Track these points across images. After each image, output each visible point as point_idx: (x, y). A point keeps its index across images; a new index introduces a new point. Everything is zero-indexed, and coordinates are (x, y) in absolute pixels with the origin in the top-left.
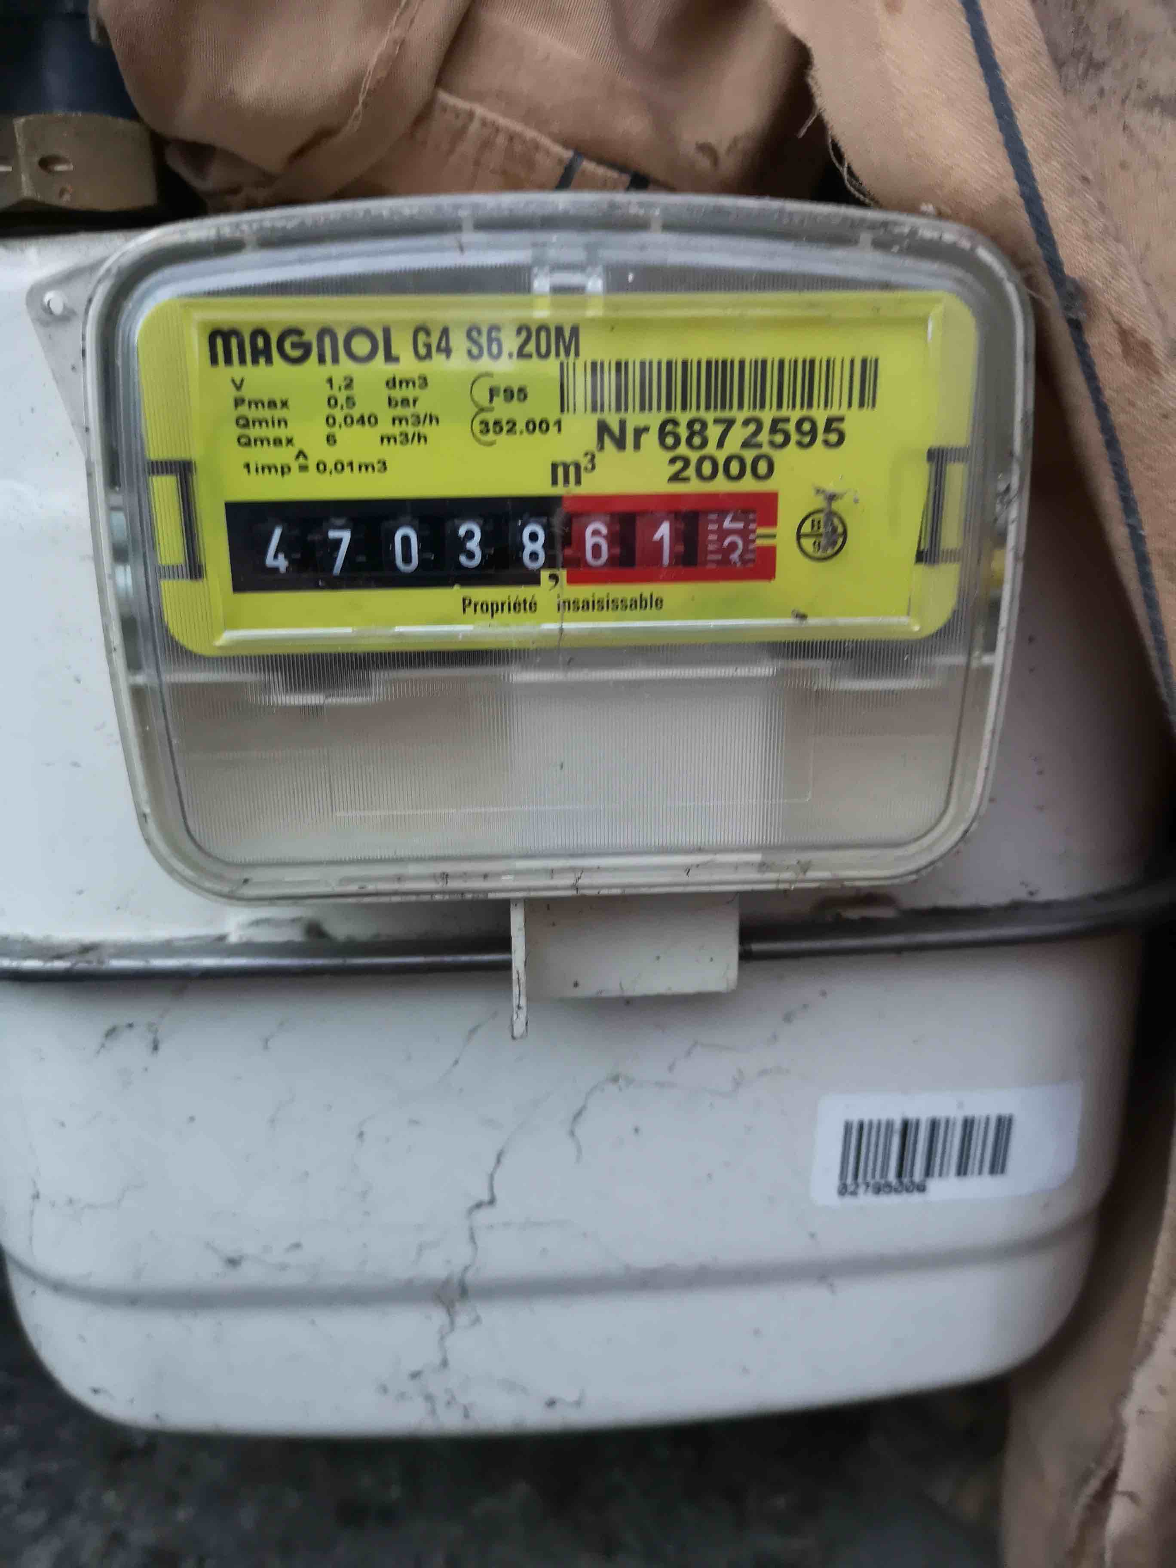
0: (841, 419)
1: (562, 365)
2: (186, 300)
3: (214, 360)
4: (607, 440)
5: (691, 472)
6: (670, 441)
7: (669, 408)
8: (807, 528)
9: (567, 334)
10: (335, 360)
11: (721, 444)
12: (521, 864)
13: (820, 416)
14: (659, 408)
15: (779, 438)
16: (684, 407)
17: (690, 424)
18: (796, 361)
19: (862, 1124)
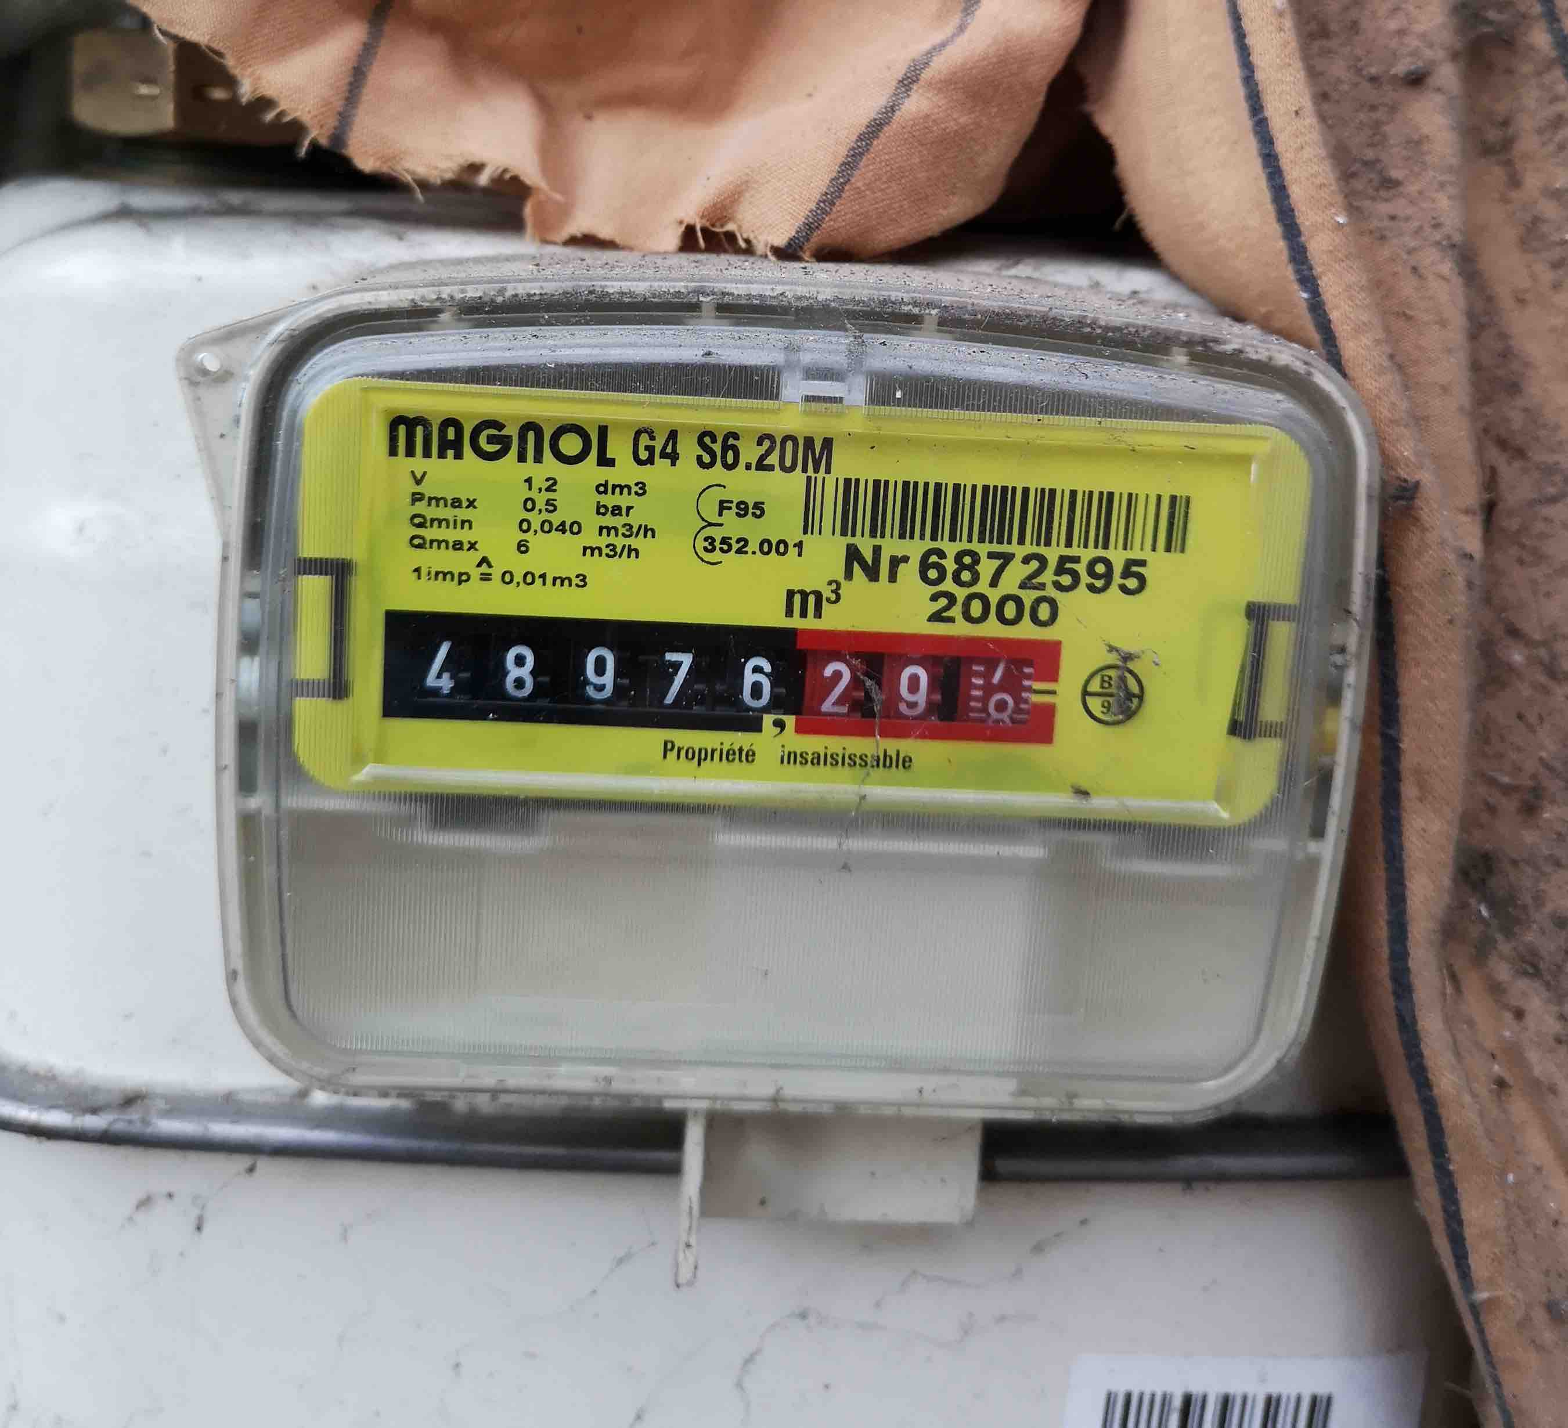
0: (1142, 563)
1: (809, 478)
2: (369, 382)
3: (393, 452)
4: (856, 567)
5: (956, 612)
6: (933, 574)
7: (934, 538)
8: (1095, 686)
9: (818, 445)
10: (538, 459)
11: (994, 583)
13: (1118, 557)
14: (922, 537)
15: (1066, 580)
16: (952, 539)
17: (959, 557)
18: (1091, 493)
19: (1128, 1398)
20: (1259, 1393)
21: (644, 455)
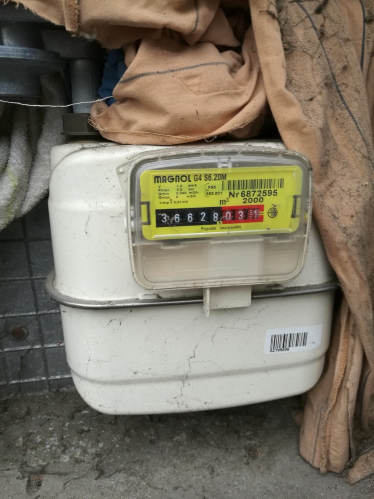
0: (276, 190)
1: (223, 181)
2: (151, 171)
3: (155, 182)
4: (231, 196)
5: (247, 201)
6: (243, 195)
7: (243, 189)
8: (270, 211)
9: (224, 175)
10: (179, 182)
11: (253, 196)
12: (210, 281)
13: (273, 190)
14: (241, 189)
15: (264, 194)
16: (246, 189)
17: (247, 192)
18: (268, 179)
19: (275, 336)
20: (296, 333)
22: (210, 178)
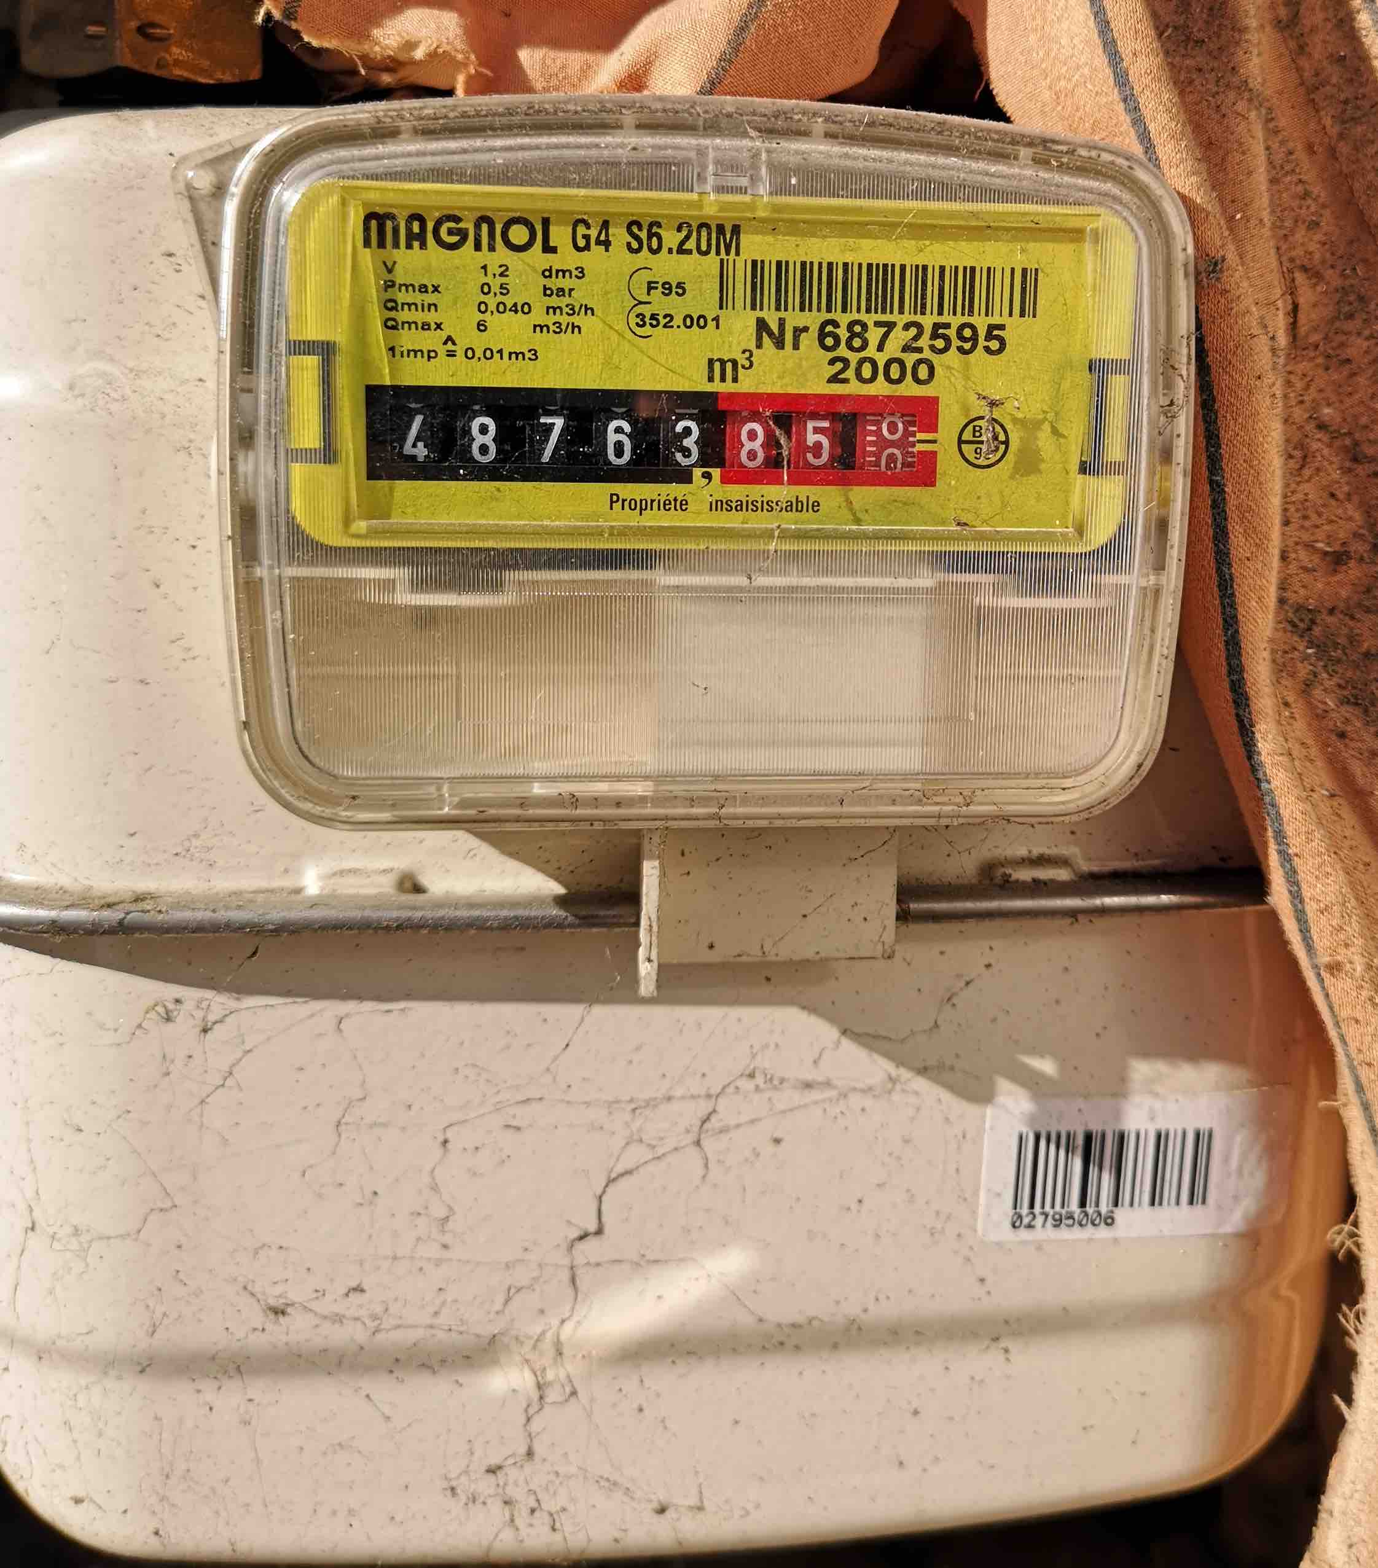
0: (1001, 327)
1: (722, 261)
3: (367, 243)
4: (765, 338)
5: (850, 373)
6: (829, 341)
7: (829, 310)
8: (968, 435)
9: (728, 232)
10: (492, 248)
11: (880, 348)
13: (981, 323)
14: (819, 310)
15: (940, 344)
16: (844, 310)
17: (851, 326)
18: (957, 268)
21: (581, 243)
22: (655, 242)
